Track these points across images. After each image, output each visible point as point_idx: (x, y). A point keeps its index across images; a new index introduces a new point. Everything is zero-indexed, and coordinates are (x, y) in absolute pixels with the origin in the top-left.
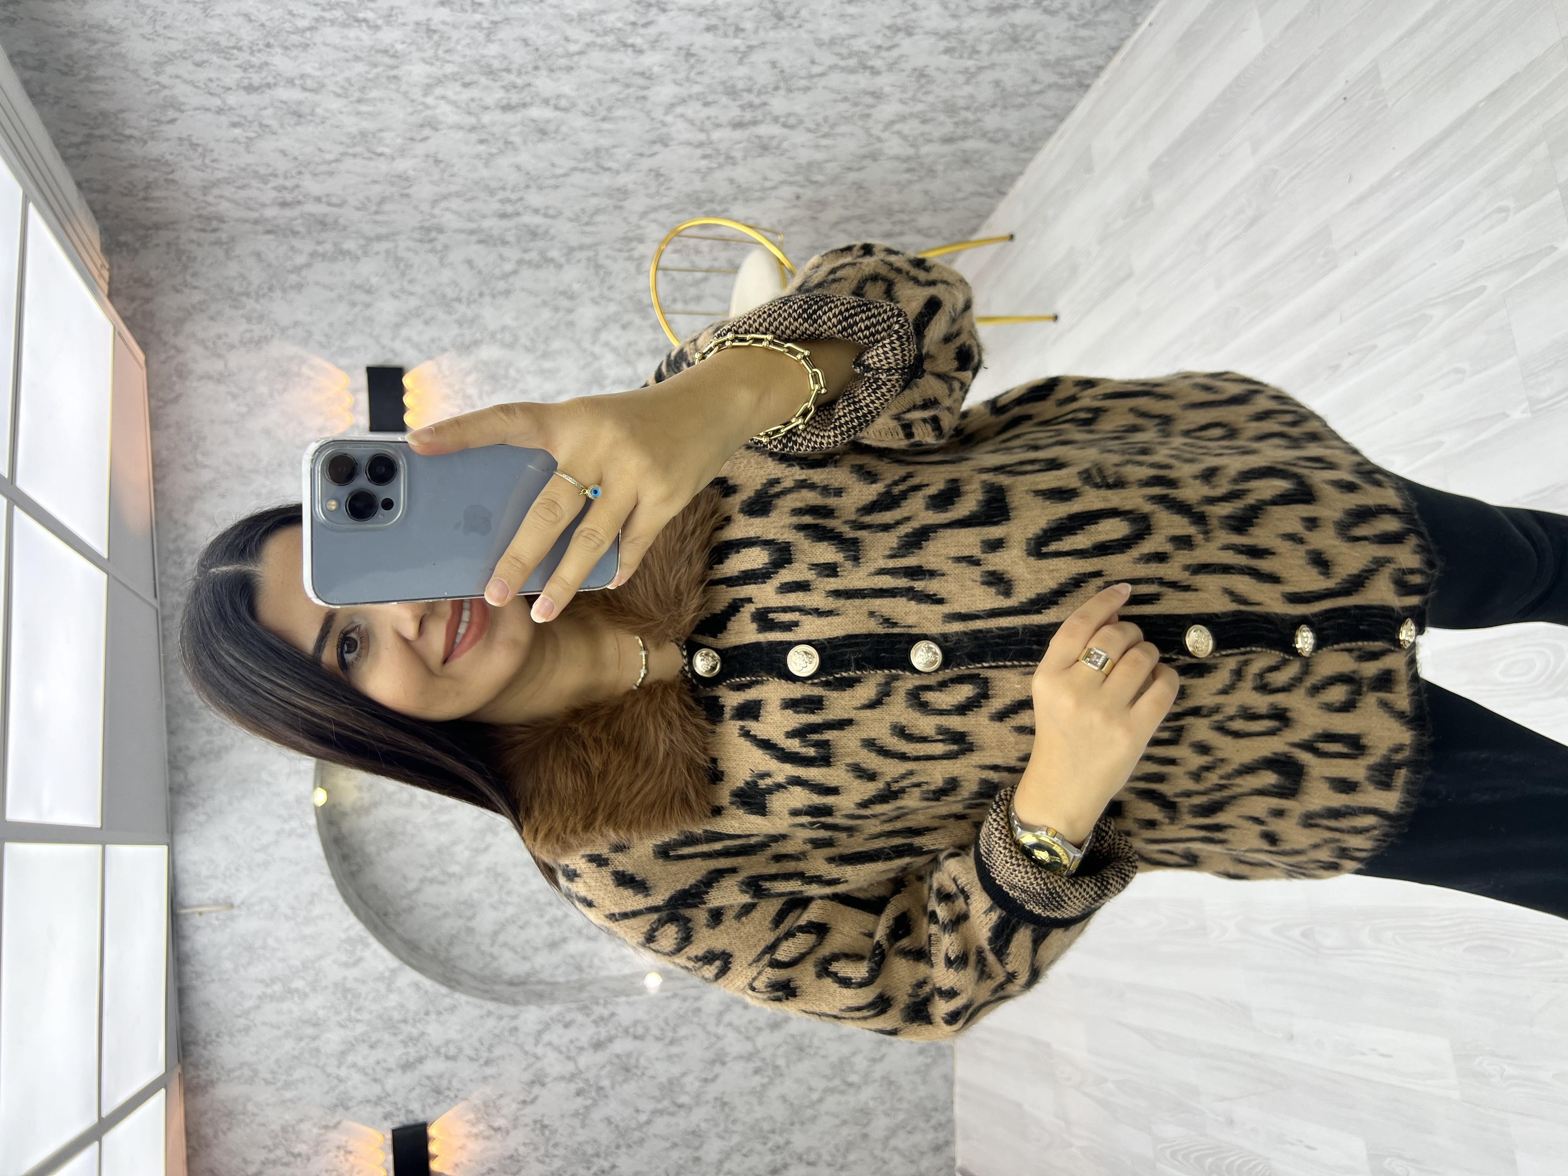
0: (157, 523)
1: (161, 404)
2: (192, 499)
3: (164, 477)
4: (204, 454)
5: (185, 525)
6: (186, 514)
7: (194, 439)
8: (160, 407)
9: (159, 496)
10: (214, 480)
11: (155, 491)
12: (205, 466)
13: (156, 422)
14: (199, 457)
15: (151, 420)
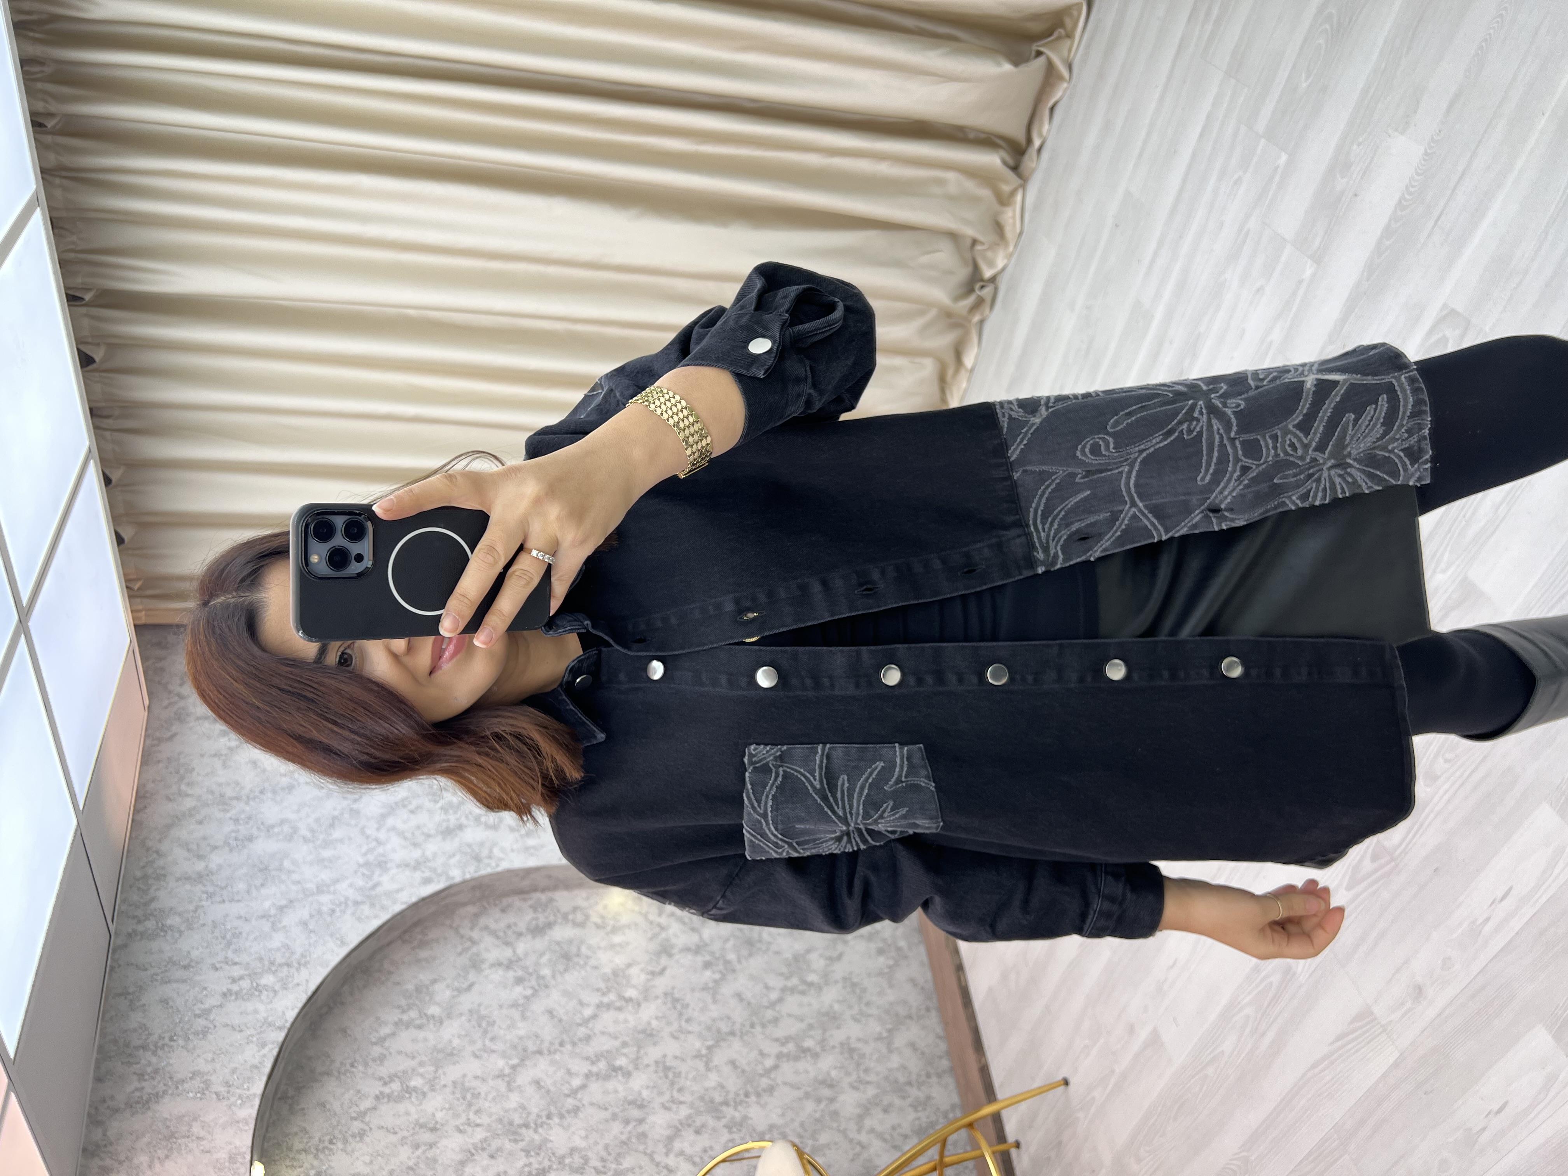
0: (128, 851)
1: (156, 742)
2: (169, 827)
3: (145, 807)
4: (188, 784)
5: (157, 852)
6: (160, 841)
7: (182, 772)
8: (153, 746)
9: (136, 824)
10: (194, 808)
11: (133, 821)
12: (187, 795)
13: (147, 758)
14: (183, 787)
15: (142, 757)
